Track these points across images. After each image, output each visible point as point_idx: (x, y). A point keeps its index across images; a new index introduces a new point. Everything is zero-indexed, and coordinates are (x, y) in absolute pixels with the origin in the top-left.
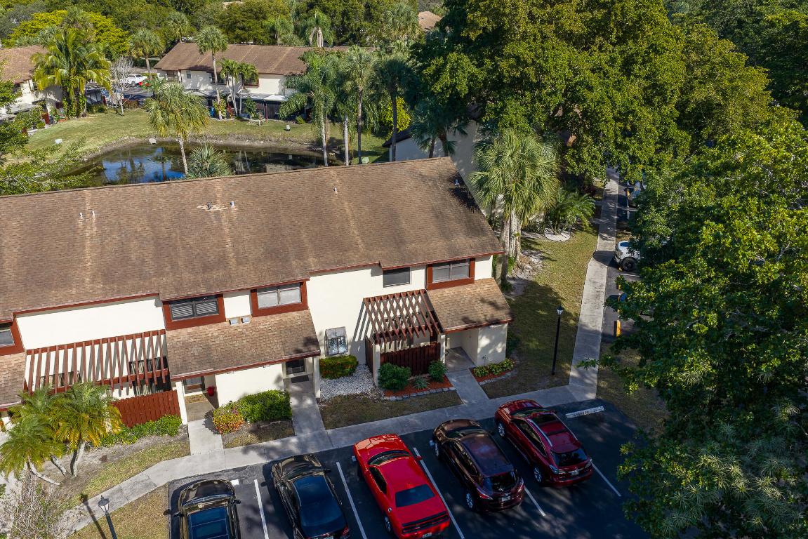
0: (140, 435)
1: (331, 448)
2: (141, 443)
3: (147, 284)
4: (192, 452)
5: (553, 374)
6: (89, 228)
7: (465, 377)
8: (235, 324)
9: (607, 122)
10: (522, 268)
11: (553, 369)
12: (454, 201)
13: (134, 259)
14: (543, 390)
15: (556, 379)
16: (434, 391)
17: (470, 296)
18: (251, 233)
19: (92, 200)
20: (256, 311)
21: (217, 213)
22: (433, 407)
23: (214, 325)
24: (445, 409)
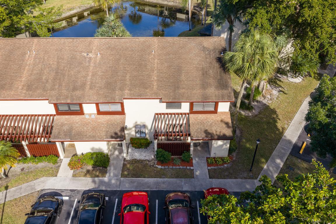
0: (40, 161)
1: (118, 189)
2: (41, 165)
3: (45, 93)
4: (58, 175)
5: (251, 171)
6: (30, 59)
7: (202, 162)
8: (87, 117)
9: (322, 28)
10: (264, 97)
11: (251, 169)
12: (217, 65)
13: (44, 79)
14: (241, 180)
15: (251, 174)
16: (181, 167)
17: (212, 121)
18: (102, 72)
19: (36, 45)
20: (99, 113)
21: (90, 58)
22: (177, 177)
23: (78, 116)
24: (183, 180)
